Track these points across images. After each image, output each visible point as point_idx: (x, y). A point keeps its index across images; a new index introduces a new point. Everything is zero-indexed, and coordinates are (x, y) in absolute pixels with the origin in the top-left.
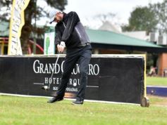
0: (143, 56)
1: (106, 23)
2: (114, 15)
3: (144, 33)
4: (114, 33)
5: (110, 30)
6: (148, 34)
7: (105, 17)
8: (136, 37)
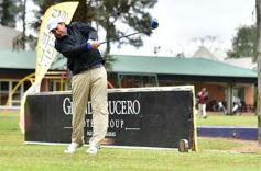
2: (214, 38)
3: (250, 60)
4: (212, 62)
6: (255, 61)
7: (202, 41)
8: (239, 65)
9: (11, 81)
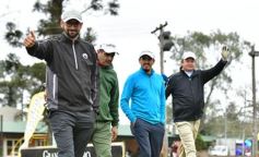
9: (13, 141)
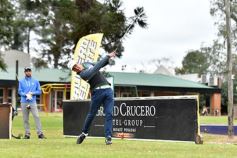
0: (196, 97)
1: (161, 67)
2: (168, 60)
3: (196, 75)
5: (164, 73)
6: (200, 77)
7: (159, 61)
